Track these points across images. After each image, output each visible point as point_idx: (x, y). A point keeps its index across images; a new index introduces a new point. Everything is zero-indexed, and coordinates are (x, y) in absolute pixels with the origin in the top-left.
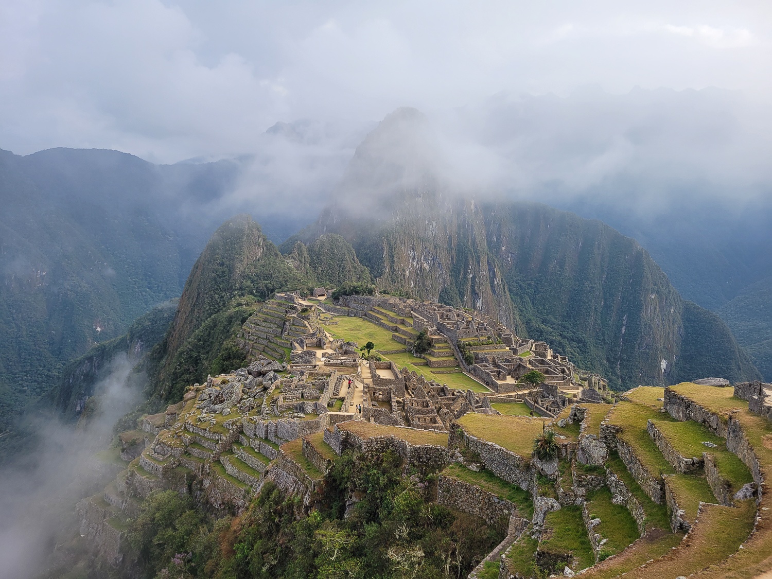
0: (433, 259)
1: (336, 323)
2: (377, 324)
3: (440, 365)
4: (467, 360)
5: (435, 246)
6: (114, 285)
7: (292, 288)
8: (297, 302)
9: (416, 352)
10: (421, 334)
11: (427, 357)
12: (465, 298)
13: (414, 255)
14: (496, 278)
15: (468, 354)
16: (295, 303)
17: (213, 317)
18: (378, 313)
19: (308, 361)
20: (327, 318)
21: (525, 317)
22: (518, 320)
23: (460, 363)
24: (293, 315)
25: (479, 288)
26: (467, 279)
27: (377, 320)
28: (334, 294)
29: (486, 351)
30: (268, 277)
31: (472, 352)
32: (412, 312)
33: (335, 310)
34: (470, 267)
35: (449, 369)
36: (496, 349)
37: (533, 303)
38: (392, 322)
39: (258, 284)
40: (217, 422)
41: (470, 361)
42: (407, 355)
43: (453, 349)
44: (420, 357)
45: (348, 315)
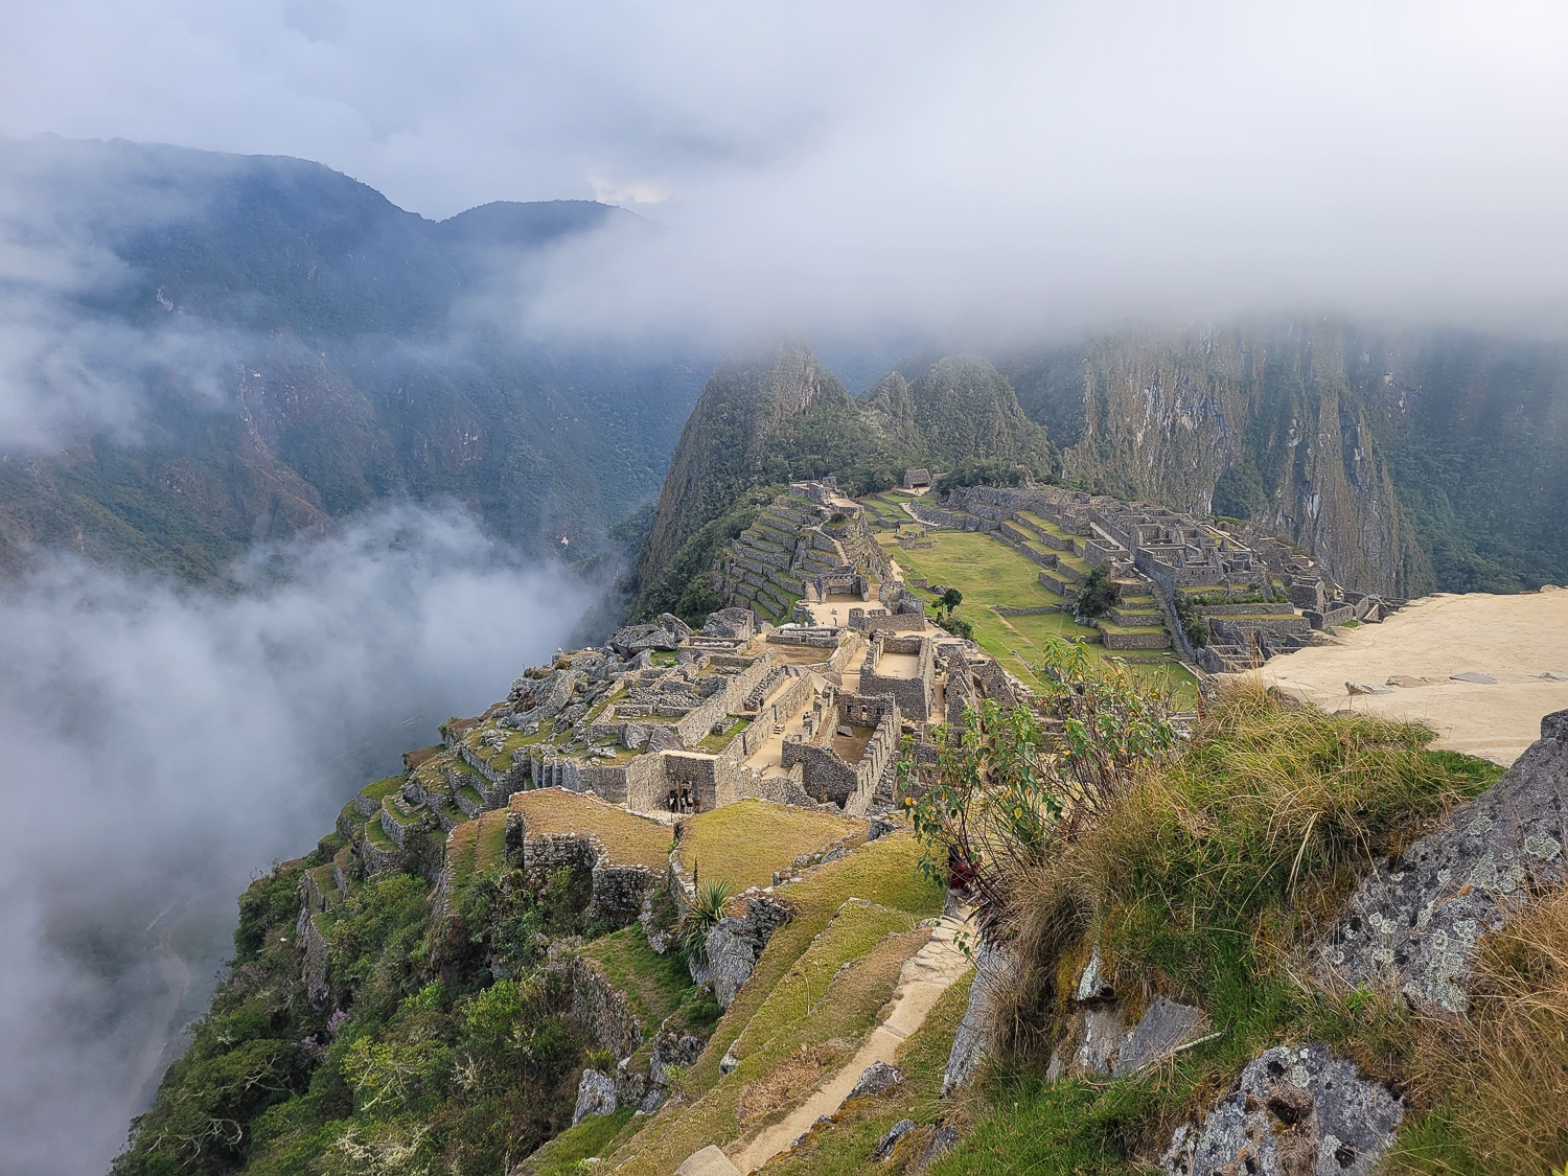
0: (1204, 406)
1: (930, 545)
2: (1016, 550)
3: (1127, 645)
4: (1193, 636)
5: (1211, 378)
6: (591, 460)
7: (861, 470)
8: (825, 501)
9: (1082, 613)
10: (1094, 573)
11: (1103, 625)
12: (1279, 493)
13: (1157, 398)
14: (1358, 447)
15: (1196, 622)
16: (822, 504)
17: (707, 526)
18: (1023, 525)
19: (728, 632)
20: (910, 534)
21: (1431, 536)
22: (1412, 543)
23: (1178, 642)
24: (814, 528)
25: (1315, 469)
26: (1285, 450)
27: (1020, 538)
28: (940, 482)
29: (1241, 618)
30: (819, 447)
31: (1207, 618)
32: (1092, 525)
33: (938, 518)
34: (1294, 422)
35: (1147, 654)
36: (1268, 612)
37: (1457, 505)
38: (1047, 545)
39: (797, 460)
40: (504, 750)
41: (1198, 639)
42: (1062, 618)
43: (1162, 610)
44: (1088, 625)
45: (963, 528)
